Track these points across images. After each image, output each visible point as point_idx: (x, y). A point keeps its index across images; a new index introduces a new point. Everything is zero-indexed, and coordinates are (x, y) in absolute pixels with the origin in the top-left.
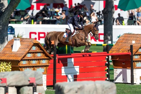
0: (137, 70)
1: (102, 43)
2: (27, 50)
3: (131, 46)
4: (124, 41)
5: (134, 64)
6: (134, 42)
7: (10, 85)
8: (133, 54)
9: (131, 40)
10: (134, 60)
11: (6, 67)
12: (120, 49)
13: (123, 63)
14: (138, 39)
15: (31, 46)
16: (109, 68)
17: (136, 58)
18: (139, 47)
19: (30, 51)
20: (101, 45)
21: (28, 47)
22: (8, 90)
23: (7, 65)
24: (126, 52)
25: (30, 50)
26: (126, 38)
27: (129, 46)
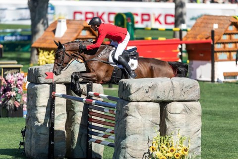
0: (219, 63)
1: (172, 27)
2: (75, 35)
3: (213, 32)
4: (203, 25)
5: (216, 55)
6: (216, 26)
7: (57, 82)
8: (215, 42)
9: (213, 24)
10: (215, 50)
11: (48, 57)
12: (197, 35)
13: (202, 53)
14: (222, 22)
15: (80, 30)
16: (182, 59)
17: (218, 47)
18: (223, 33)
19: (79, 37)
20: (171, 30)
21: (76, 32)
22: (55, 88)
23: (49, 55)
24: (204, 40)
25: (78, 35)
26: (205, 21)
27: (210, 31)
